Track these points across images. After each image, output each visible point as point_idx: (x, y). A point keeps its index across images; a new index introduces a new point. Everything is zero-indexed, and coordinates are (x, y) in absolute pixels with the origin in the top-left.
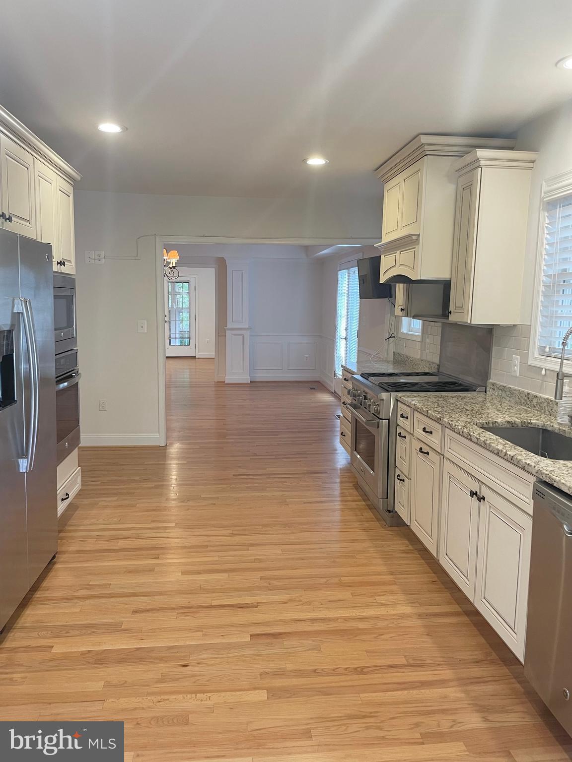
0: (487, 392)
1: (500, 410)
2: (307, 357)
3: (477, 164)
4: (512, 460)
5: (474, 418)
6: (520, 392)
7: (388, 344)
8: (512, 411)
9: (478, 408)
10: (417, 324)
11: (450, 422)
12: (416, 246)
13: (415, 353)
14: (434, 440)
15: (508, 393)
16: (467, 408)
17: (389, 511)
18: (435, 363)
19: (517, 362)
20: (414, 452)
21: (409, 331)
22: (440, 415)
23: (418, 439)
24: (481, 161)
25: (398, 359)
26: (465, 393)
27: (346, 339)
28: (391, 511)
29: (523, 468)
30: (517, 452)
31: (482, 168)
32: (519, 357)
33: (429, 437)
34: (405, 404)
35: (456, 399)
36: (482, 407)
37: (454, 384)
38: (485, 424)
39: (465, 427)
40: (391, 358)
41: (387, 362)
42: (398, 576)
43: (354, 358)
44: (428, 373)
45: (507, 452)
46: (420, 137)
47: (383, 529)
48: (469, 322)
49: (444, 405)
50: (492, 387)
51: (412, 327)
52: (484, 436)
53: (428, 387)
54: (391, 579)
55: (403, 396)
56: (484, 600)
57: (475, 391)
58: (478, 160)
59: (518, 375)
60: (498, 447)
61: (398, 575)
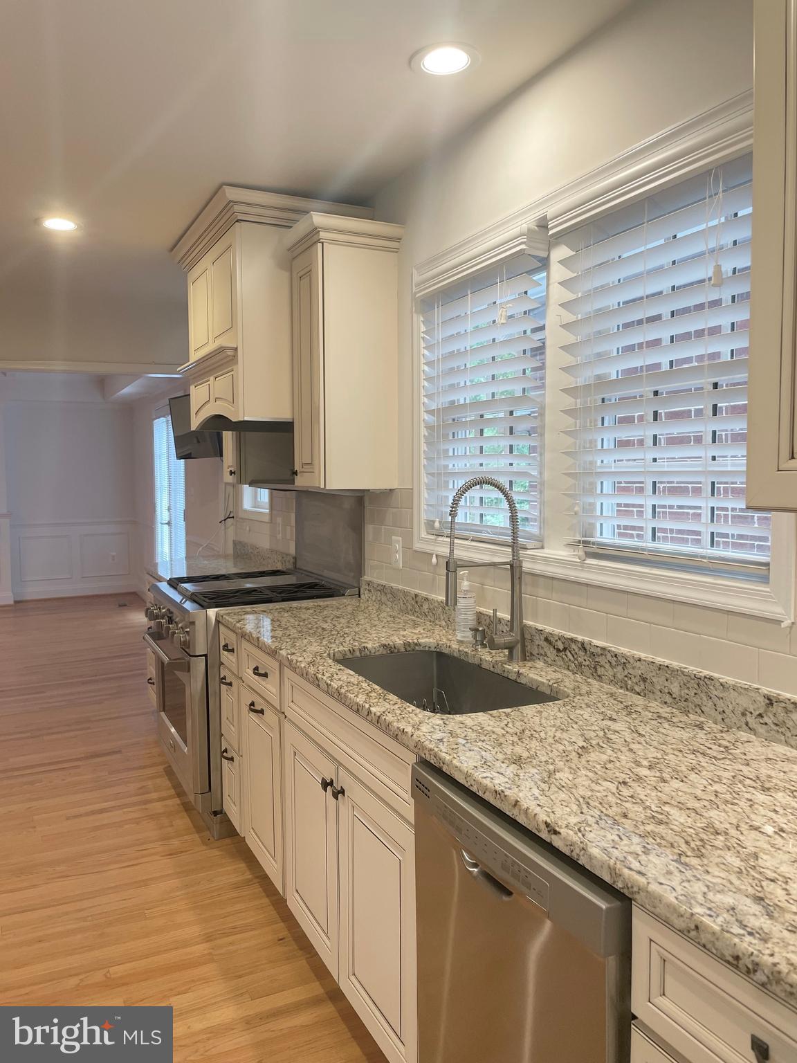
0: (362, 596)
1: (375, 626)
2: (113, 556)
3: (315, 238)
4: (378, 723)
5: (331, 643)
6: (405, 594)
7: (225, 529)
8: (394, 625)
9: (341, 625)
10: (264, 495)
11: (289, 656)
12: (234, 367)
13: (262, 541)
14: (269, 688)
15: (389, 596)
16: (325, 626)
17: (215, 813)
18: (289, 555)
19: (398, 546)
20: (245, 709)
21: (255, 507)
22: (277, 644)
23: (249, 686)
24: (321, 233)
25: (241, 551)
26: (326, 601)
27: (169, 523)
28: (219, 812)
29: (396, 737)
30: (387, 706)
31: (323, 243)
32: (401, 538)
33: (263, 683)
34: (229, 628)
35: (311, 611)
36: (348, 622)
37: (312, 586)
38: (348, 653)
39: (312, 663)
40: (230, 551)
41: (226, 557)
42: (218, 942)
43: (182, 553)
44: (278, 571)
45: (371, 708)
46: (224, 190)
47: (204, 847)
48: (322, 486)
49: (288, 624)
50: (367, 587)
51: (256, 500)
52: (340, 679)
53: (271, 595)
54: (206, 952)
55: (227, 614)
56: (353, 978)
57: (343, 595)
58: (315, 231)
59: (401, 566)
60: (358, 700)
61: (220, 938)
